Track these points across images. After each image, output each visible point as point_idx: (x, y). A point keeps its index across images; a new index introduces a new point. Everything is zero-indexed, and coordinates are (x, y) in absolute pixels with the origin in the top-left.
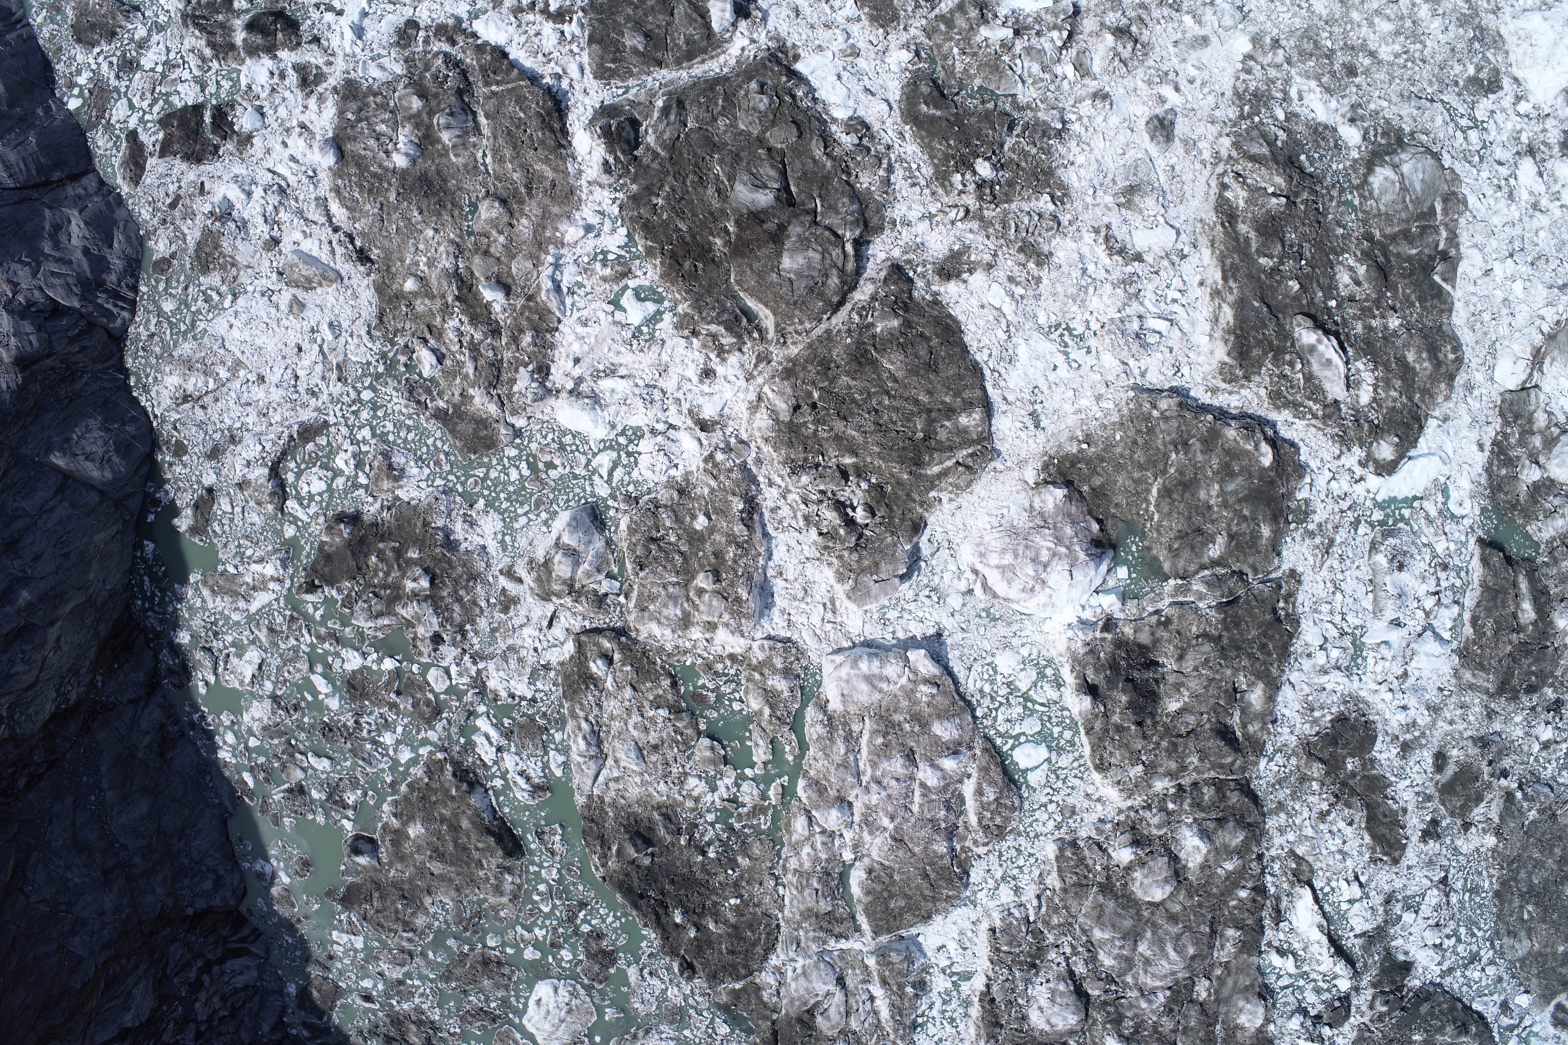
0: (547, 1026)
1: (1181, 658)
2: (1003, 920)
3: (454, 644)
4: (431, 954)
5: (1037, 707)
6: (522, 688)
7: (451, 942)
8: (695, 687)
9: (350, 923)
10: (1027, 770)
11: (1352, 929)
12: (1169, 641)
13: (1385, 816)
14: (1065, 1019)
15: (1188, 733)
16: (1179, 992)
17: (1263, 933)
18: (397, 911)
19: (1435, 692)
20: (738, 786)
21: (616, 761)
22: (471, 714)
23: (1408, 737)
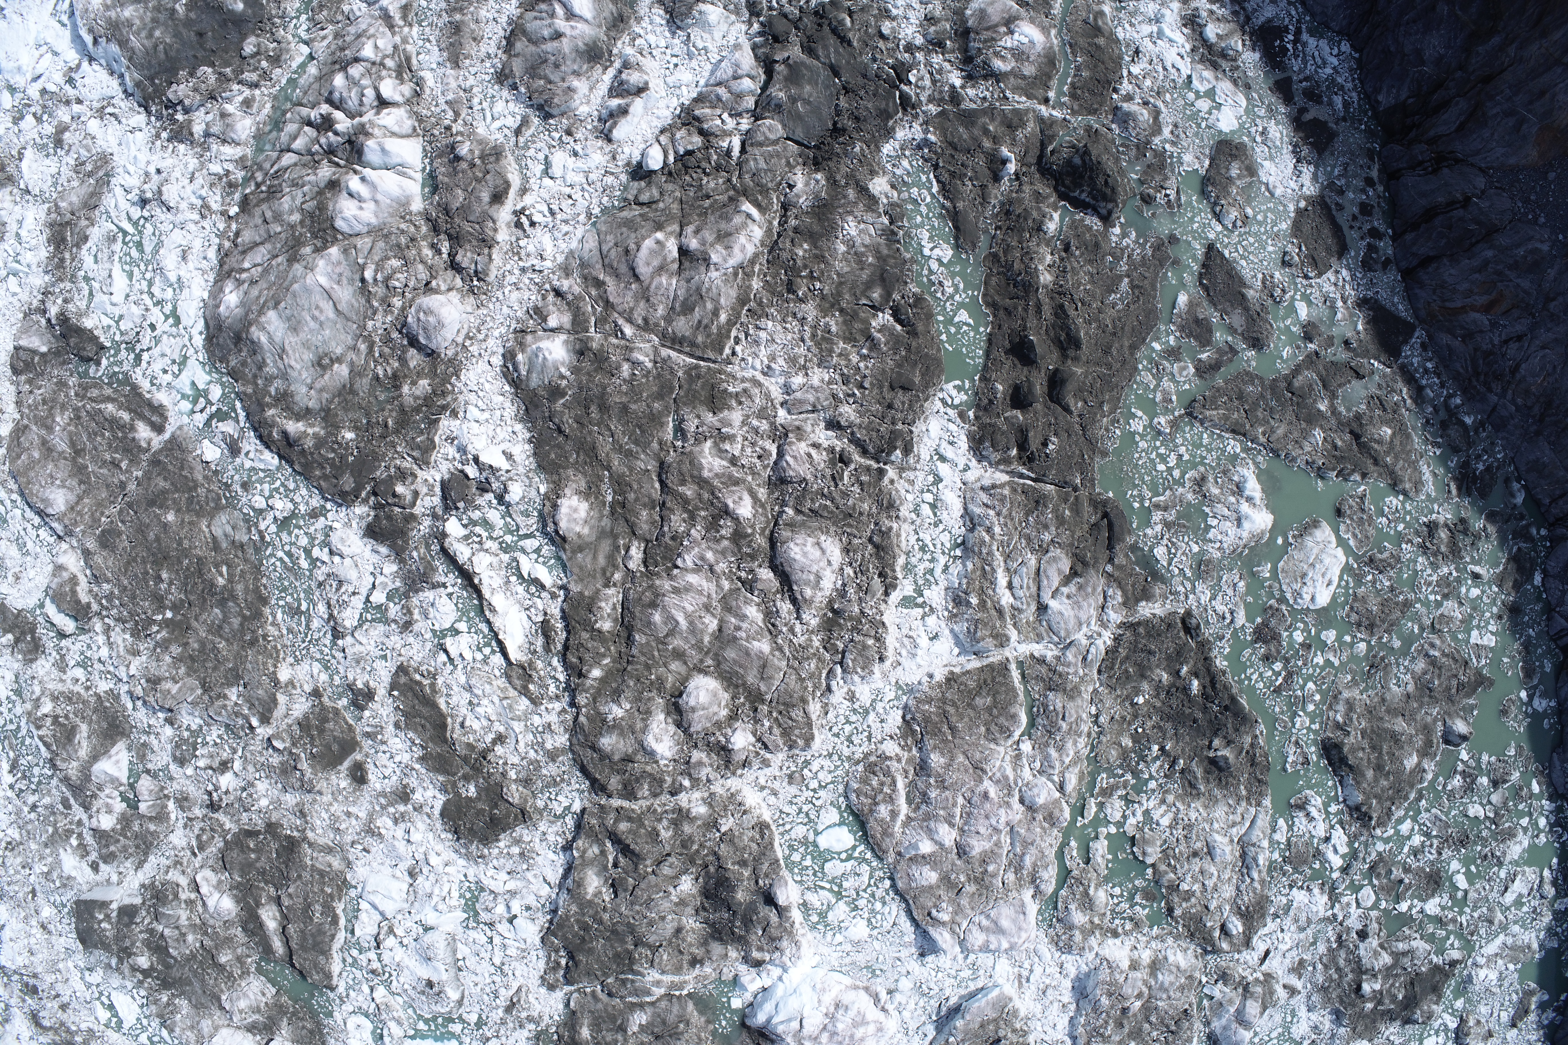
0: (1327, 561)
1: (679, 930)
2: (871, 673)
3: (1348, 929)
4: (1416, 631)
5: (828, 886)
6: (1299, 896)
7: (1397, 644)
8: (1152, 906)
9: (1479, 657)
10: (840, 825)
11: (450, 595)
12: (691, 945)
13: (423, 726)
14: (805, 554)
15: (668, 855)
16: (664, 558)
17: (563, 611)
18: (1439, 676)
19: (373, 850)
20: (1124, 817)
21: (1232, 841)
22: (1345, 870)
23: (402, 808)
